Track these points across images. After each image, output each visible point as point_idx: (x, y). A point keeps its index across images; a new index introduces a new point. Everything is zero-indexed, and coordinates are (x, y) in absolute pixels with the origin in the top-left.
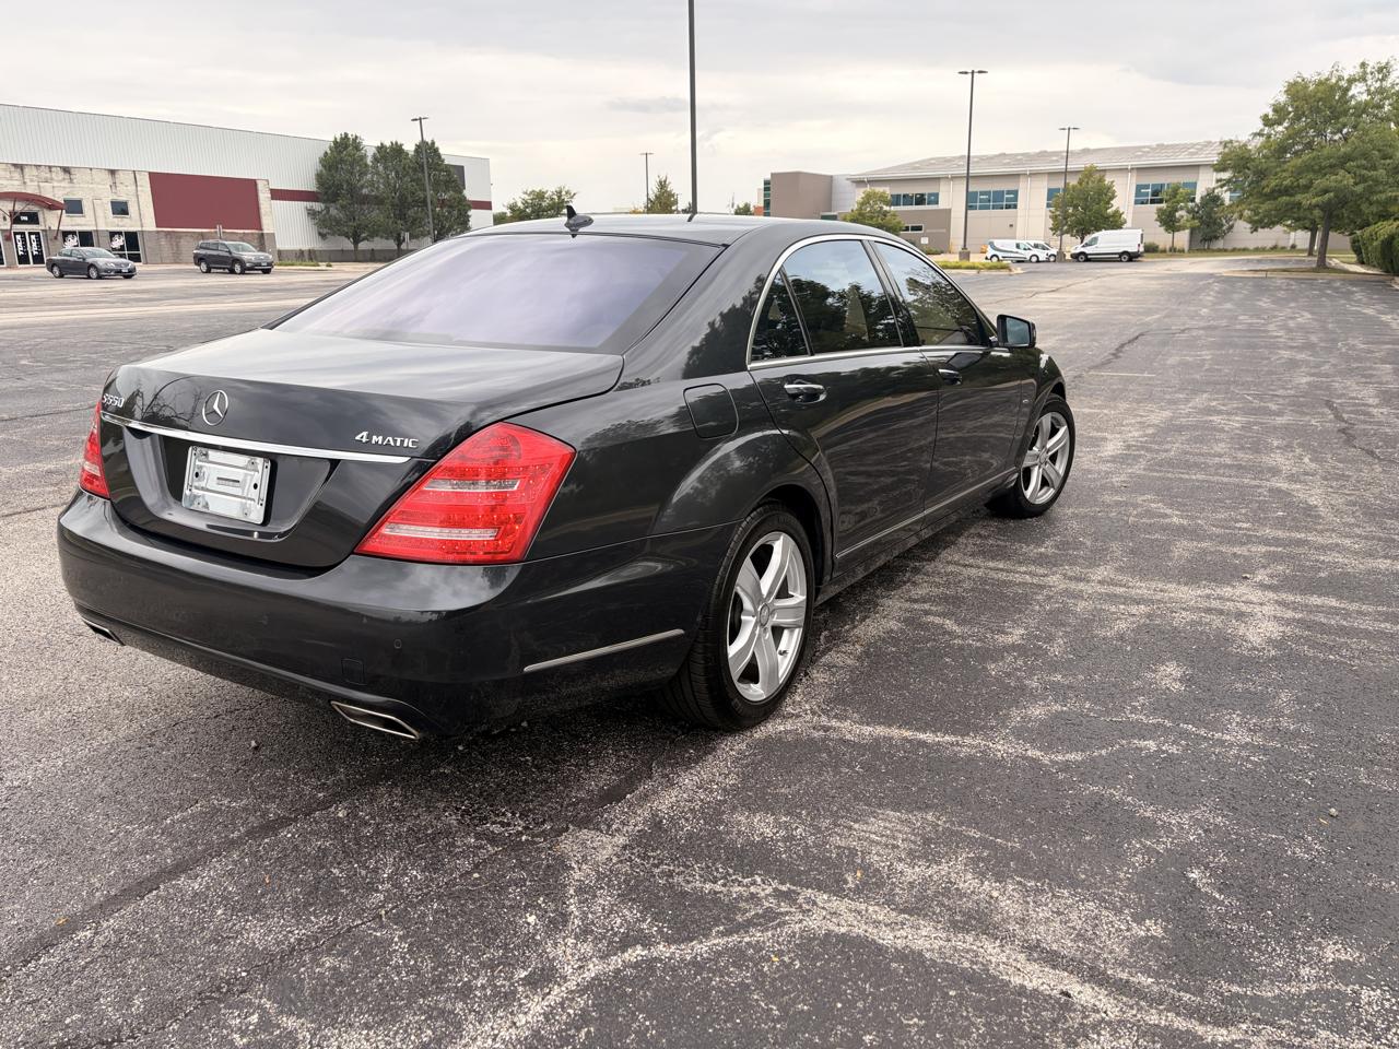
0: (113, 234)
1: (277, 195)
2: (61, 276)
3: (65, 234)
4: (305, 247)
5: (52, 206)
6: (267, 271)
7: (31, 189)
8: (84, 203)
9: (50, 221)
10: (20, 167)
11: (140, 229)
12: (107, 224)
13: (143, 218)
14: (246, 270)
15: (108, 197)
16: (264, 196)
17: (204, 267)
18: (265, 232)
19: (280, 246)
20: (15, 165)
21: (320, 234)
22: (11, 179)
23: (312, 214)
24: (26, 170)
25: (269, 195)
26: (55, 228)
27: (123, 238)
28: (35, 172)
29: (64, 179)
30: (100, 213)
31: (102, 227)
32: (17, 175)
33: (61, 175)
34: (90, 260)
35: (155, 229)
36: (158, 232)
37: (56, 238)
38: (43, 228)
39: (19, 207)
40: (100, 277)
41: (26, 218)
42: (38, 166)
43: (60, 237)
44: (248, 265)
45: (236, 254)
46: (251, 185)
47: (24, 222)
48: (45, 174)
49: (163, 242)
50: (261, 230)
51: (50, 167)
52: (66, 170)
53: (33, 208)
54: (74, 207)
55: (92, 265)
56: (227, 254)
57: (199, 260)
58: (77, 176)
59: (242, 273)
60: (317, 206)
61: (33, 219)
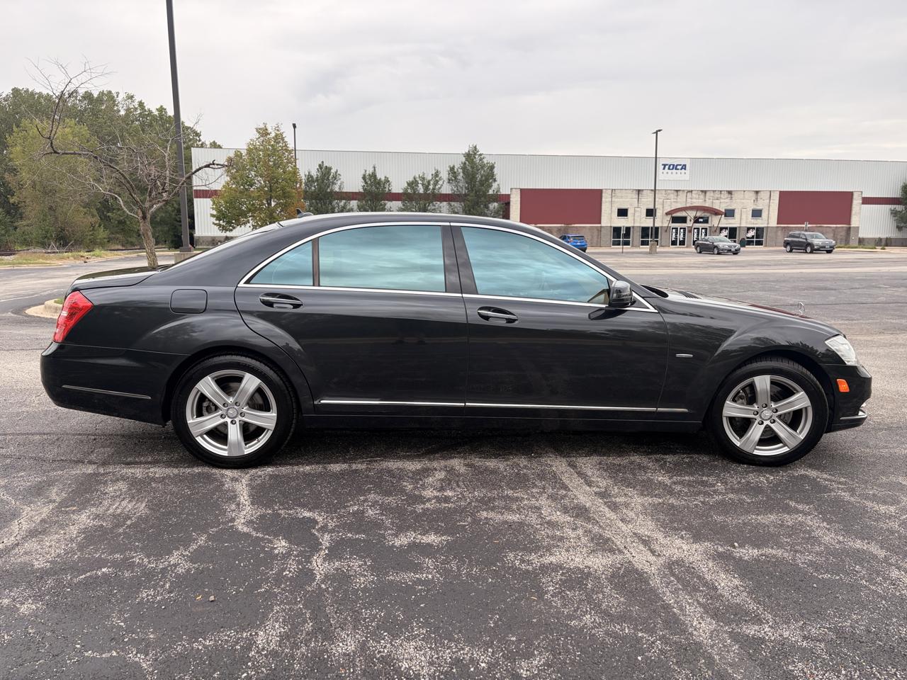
0: (749, 229)
1: (867, 201)
2: (700, 252)
3: (722, 229)
4: (884, 236)
5: (717, 213)
6: (829, 252)
7: (707, 204)
8: (736, 211)
9: (715, 221)
10: (705, 192)
11: (766, 225)
12: (746, 223)
13: (770, 219)
14: (815, 250)
15: (751, 206)
16: (857, 202)
17: (788, 248)
18: (852, 226)
19: (861, 235)
20: (702, 191)
21: (898, 227)
22: (699, 199)
23: (894, 213)
24: (708, 194)
25: (861, 202)
26: (716, 225)
27: (755, 231)
28: (712, 194)
29: (727, 198)
30: (744, 217)
31: (744, 225)
32: (702, 196)
33: (726, 195)
34: (715, 244)
35: (776, 225)
36: (777, 227)
37: (715, 231)
38: (710, 225)
39: (699, 214)
40: (719, 254)
41: (701, 220)
42: (714, 191)
43: (718, 231)
44: (816, 247)
45: (810, 240)
46: (849, 196)
47: (701, 222)
48: (717, 195)
49: (779, 233)
50: (850, 224)
51: (721, 191)
52: (730, 192)
53: (707, 214)
54: (730, 213)
55: (716, 247)
56: (805, 240)
57: (786, 244)
58: (735, 196)
59: (811, 252)
60: (899, 208)
61: (706, 221)
